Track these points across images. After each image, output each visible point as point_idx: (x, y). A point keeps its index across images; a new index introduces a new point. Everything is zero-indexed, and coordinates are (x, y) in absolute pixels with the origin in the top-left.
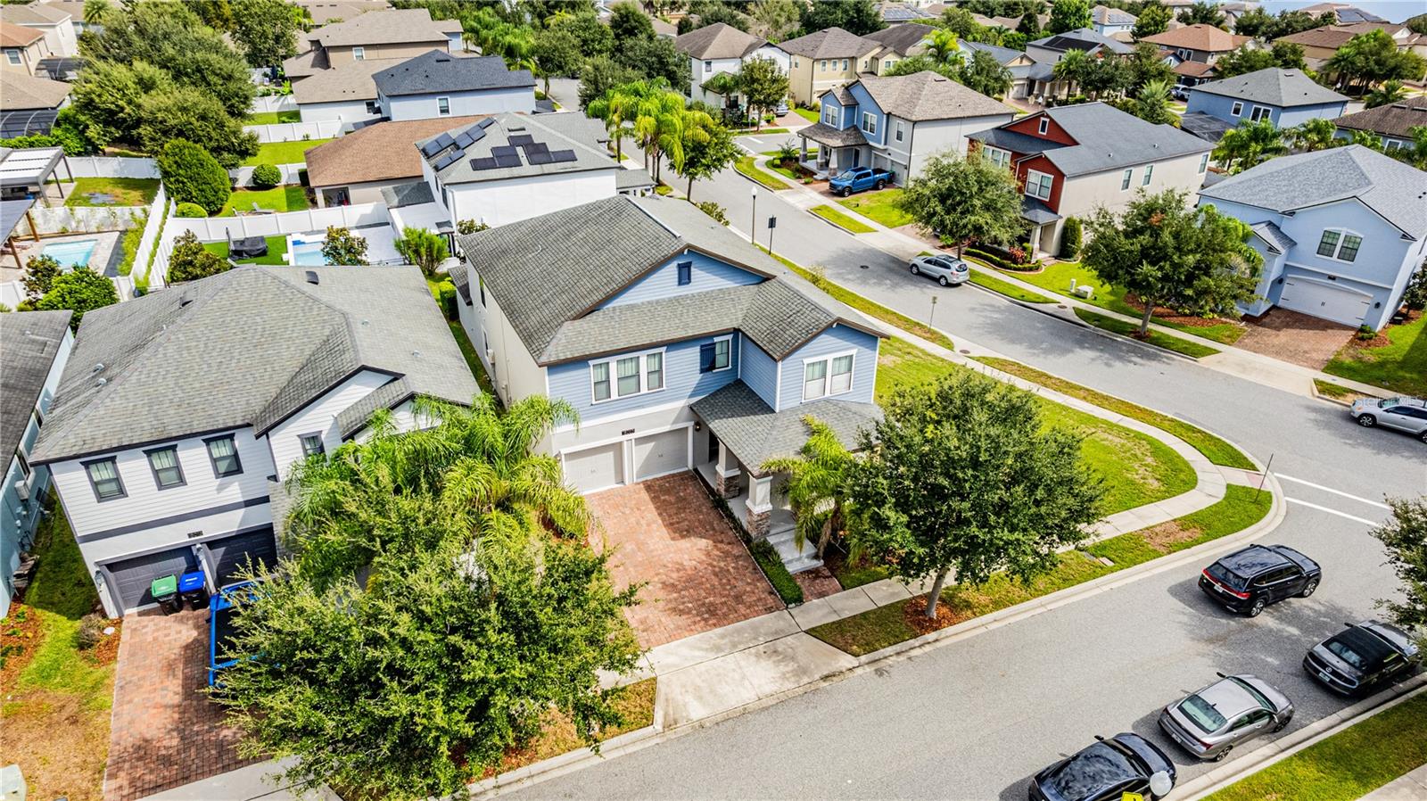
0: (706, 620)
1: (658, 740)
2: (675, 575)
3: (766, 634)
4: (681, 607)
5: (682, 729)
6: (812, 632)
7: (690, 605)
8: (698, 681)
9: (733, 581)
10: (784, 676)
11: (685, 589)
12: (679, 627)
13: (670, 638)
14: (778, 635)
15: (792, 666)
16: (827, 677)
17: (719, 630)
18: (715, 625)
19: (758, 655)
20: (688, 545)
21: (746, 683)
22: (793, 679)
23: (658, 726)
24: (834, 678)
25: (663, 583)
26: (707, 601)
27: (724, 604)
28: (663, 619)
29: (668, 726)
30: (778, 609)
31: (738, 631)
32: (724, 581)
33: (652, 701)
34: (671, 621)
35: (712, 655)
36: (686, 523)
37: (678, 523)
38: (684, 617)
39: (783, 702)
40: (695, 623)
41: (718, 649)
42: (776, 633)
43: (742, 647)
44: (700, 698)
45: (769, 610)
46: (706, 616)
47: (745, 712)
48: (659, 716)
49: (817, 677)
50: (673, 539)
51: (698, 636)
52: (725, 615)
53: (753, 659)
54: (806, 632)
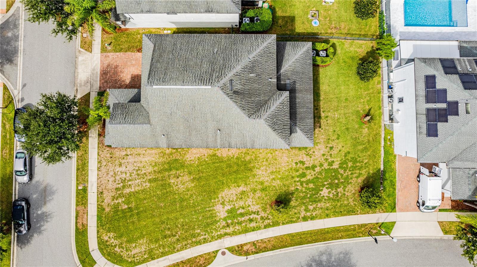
0: (103, 71)
1: (77, 48)
2: (120, 70)
3: (93, 83)
4: (109, 67)
5: (77, 54)
6: (89, 93)
7: (109, 69)
8: (86, 62)
9: (112, 83)
10: (81, 81)
11: (114, 70)
12: (104, 64)
13: (101, 61)
14: (92, 86)
15: (83, 84)
16: (77, 90)
17: (99, 73)
18: (101, 72)
19: (88, 78)
20: (128, 78)
21: (82, 72)
22: (80, 82)
23: (80, 49)
24: (76, 92)
25: (118, 66)
26: (109, 74)
27: (106, 78)
28: (107, 61)
29: (80, 51)
30: (99, 90)
31: (97, 77)
32: (113, 81)
33: (86, 50)
34: (106, 63)
35: (92, 67)
36: (137, 81)
37: (138, 78)
38: (106, 66)
39: (75, 77)
40: (103, 68)
41: (94, 70)
42: (92, 85)
43: (92, 75)
44: (83, 60)
45: (100, 87)
46: (104, 72)
47: (76, 68)
48: (81, 50)
49: (78, 88)
50: (132, 75)
51: (99, 67)
52: (103, 76)
53: (88, 76)
54: (90, 92)
